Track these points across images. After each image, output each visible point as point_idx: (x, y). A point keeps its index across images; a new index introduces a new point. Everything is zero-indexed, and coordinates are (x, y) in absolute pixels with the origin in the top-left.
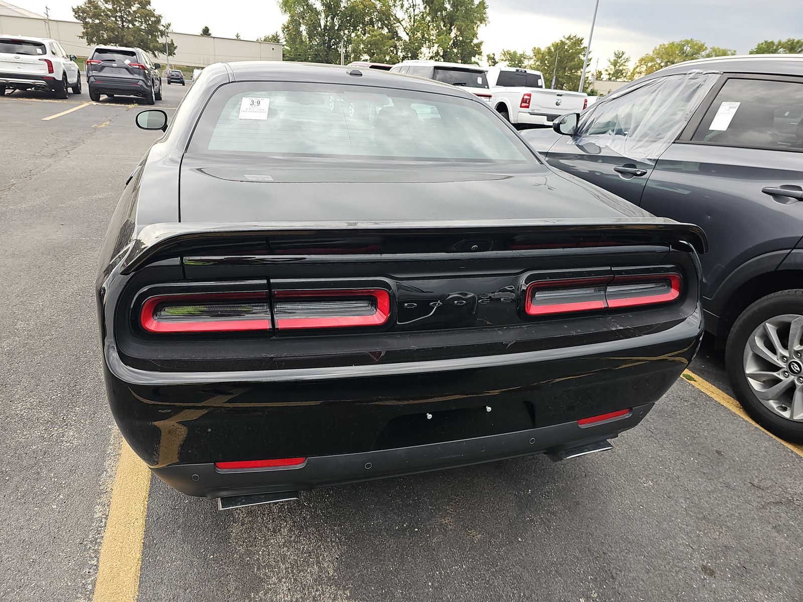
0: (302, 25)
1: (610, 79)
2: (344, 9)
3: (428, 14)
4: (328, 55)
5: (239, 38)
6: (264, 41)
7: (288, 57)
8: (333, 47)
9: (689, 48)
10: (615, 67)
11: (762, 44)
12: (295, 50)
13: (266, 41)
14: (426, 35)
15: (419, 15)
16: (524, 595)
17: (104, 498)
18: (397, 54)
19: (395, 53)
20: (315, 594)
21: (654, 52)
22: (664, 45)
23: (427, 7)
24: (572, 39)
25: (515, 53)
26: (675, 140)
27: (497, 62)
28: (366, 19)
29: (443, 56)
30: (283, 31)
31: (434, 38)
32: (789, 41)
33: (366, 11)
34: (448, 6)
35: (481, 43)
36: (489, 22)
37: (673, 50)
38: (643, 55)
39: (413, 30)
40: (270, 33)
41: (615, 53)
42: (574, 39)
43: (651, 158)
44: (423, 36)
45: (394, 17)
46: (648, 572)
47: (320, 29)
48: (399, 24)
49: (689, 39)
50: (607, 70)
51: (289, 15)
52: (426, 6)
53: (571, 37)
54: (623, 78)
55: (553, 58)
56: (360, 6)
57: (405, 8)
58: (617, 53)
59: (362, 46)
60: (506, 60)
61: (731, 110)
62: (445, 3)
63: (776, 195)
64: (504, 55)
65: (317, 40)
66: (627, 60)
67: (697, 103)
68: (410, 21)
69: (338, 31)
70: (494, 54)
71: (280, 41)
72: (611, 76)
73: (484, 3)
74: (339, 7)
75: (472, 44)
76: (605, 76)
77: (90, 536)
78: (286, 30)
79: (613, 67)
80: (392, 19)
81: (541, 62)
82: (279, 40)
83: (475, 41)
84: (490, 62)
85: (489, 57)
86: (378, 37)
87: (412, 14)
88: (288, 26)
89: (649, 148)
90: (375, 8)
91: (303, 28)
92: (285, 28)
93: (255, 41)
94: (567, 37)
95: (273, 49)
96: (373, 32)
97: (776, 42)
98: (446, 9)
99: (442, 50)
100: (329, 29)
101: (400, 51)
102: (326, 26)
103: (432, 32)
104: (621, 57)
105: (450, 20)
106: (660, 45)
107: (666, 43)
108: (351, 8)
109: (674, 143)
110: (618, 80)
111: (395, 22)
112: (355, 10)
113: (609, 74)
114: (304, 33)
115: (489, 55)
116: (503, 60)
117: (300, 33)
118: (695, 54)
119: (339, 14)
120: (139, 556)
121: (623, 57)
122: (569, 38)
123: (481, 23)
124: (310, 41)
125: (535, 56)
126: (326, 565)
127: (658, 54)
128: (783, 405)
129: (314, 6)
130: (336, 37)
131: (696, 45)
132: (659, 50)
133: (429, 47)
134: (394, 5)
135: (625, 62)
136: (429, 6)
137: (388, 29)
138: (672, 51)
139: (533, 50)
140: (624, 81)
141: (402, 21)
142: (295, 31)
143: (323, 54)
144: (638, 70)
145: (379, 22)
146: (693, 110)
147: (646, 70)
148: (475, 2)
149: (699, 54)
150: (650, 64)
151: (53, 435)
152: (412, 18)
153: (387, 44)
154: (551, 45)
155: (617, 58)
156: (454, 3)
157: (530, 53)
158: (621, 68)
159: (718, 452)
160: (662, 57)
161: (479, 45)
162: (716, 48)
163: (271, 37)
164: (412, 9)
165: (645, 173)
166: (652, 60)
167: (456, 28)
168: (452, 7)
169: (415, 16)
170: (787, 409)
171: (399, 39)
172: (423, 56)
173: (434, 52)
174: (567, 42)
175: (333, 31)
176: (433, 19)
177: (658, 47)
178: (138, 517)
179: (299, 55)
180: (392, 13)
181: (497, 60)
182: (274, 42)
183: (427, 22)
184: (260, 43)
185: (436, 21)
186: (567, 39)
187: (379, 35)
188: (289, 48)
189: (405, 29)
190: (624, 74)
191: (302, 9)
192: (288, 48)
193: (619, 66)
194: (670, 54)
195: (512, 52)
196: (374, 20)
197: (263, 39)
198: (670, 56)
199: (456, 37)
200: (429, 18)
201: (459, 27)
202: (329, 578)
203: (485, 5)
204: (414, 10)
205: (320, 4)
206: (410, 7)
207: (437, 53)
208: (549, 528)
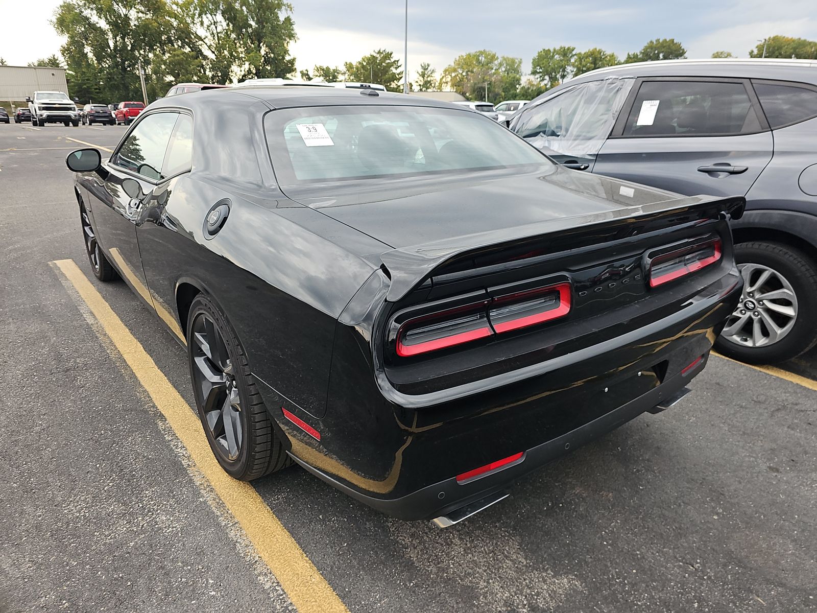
0: (86, 46)
1: (421, 90)
2: (134, 27)
3: (233, 32)
4: (124, 78)
5: (5, 63)
6: (38, 66)
7: (72, 82)
8: (129, 69)
9: (483, 59)
10: (424, 78)
11: (541, 52)
12: (82, 75)
13: (41, 66)
14: (234, 53)
15: (222, 33)
16: (676, 527)
17: (259, 568)
18: (205, 73)
19: (203, 72)
20: (526, 583)
21: (455, 63)
22: (462, 56)
23: (230, 24)
24: (382, 53)
25: (328, 68)
26: (609, 136)
27: (312, 78)
28: (163, 38)
29: (256, 74)
30: (63, 54)
31: (243, 56)
32: (561, 48)
33: (162, 29)
34: (253, 23)
35: (294, 59)
36: (298, 39)
37: (471, 60)
38: (446, 66)
39: (219, 49)
40: (46, 57)
41: (421, 65)
42: (384, 54)
43: (591, 153)
44: (231, 55)
45: (195, 35)
46: (740, 483)
47: (109, 50)
48: (201, 42)
49: (482, 50)
50: (417, 82)
51: (68, 35)
52: (228, 23)
53: (381, 51)
54: (432, 88)
55: (368, 72)
56: (154, 24)
57: (205, 25)
58: (423, 65)
59: (163, 67)
60: (320, 76)
61: (653, 107)
62: (249, 20)
63: (710, 172)
64: (318, 70)
65: (108, 62)
66: (433, 71)
67: (620, 104)
68: (214, 39)
69: (132, 52)
70: (307, 70)
71: (60, 66)
72: (422, 87)
73: (290, 20)
74: (129, 25)
75: (285, 61)
76: (416, 88)
77: (278, 607)
78: (66, 52)
79: (422, 79)
80: (193, 37)
81: (354, 77)
82: (58, 64)
83: (287, 58)
84: (304, 78)
85: (302, 72)
86: (182, 56)
87: (215, 32)
88: (68, 48)
89: (587, 145)
90: (172, 26)
91: (88, 49)
92: (65, 51)
93: (27, 66)
94: (377, 52)
95: (53, 74)
96: (175, 51)
97: (552, 50)
98: (251, 26)
99: (254, 68)
100: (120, 50)
101: (208, 70)
102: (116, 46)
103: (240, 50)
104: (427, 69)
105: (258, 37)
106: (459, 57)
107: (464, 54)
108: (144, 26)
109: (608, 139)
110: (428, 90)
111: (197, 40)
112: (149, 28)
113: (420, 85)
114: (90, 55)
115: (302, 71)
116: (317, 76)
117: (85, 55)
118: (490, 63)
119: (130, 32)
120: (343, 607)
121: (429, 68)
122: (379, 52)
123: (290, 39)
124: (99, 63)
125: (348, 71)
126: (515, 557)
127: (459, 64)
128: (744, 337)
129: (98, 25)
130: (131, 58)
131: (489, 55)
132: (459, 61)
133: (240, 66)
134: (193, 22)
135: (432, 73)
136: (232, 23)
137: (190, 47)
138: (470, 62)
139: (345, 65)
140: (434, 91)
141: (205, 38)
142: (79, 53)
143: (118, 78)
144: (444, 80)
145: (179, 41)
146: (619, 110)
147: (451, 80)
148: (280, 19)
149: (493, 63)
150: (453, 75)
151: (143, 525)
152: (216, 36)
153: (193, 63)
154: (361, 59)
155: (424, 69)
156: (258, 20)
157: (342, 68)
158: (429, 79)
159: (718, 384)
160: (462, 68)
161: (292, 62)
162: (505, 57)
163: (47, 61)
164: (213, 26)
165: (588, 167)
166: (455, 70)
167: (265, 45)
168: (256, 24)
169: (218, 33)
170: (747, 339)
171: (205, 58)
172: (234, 75)
173: (246, 70)
174: (378, 56)
175: (126, 51)
176: (238, 35)
177: (458, 58)
178: (311, 574)
179: (87, 80)
180: (192, 31)
181: (311, 76)
182: (51, 66)
183: (233, 39)
184: (35, 69)
185: (243, 39)
186: (378, 53)
187: (182, 55)
188: (74, 73)
189: (209, 47)
190: (433, 85)
191: (83, 29)
192: (71, 72)
193: (427, 78)
194: (469, 64)
195: (325, 67)
196: (173, 39)
197: (36, 64)
198: (469, 66)
199: (266, 54)
200: (233, 36)
201: (269, 44)
202: (526, 566)
203: (292, 21)
204: (216, 27)
205: (105, 23)
206: (211, 24)
207: (249, 72)
208: (654, 472)
